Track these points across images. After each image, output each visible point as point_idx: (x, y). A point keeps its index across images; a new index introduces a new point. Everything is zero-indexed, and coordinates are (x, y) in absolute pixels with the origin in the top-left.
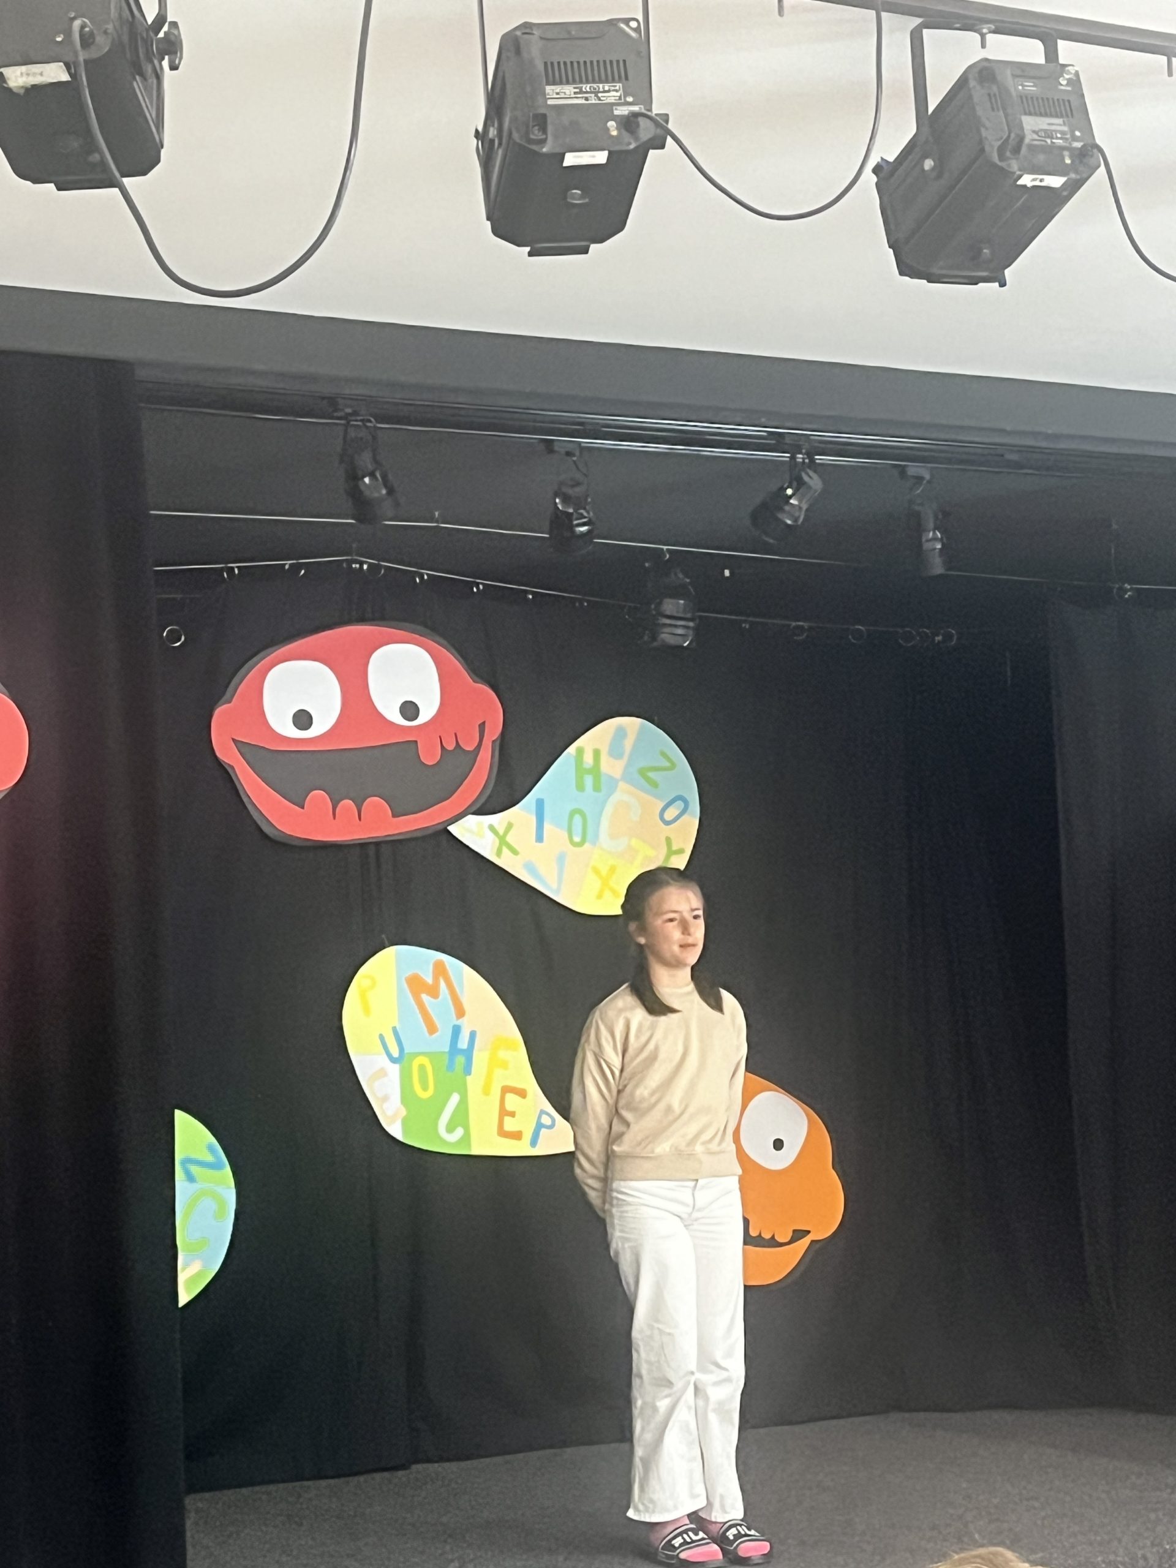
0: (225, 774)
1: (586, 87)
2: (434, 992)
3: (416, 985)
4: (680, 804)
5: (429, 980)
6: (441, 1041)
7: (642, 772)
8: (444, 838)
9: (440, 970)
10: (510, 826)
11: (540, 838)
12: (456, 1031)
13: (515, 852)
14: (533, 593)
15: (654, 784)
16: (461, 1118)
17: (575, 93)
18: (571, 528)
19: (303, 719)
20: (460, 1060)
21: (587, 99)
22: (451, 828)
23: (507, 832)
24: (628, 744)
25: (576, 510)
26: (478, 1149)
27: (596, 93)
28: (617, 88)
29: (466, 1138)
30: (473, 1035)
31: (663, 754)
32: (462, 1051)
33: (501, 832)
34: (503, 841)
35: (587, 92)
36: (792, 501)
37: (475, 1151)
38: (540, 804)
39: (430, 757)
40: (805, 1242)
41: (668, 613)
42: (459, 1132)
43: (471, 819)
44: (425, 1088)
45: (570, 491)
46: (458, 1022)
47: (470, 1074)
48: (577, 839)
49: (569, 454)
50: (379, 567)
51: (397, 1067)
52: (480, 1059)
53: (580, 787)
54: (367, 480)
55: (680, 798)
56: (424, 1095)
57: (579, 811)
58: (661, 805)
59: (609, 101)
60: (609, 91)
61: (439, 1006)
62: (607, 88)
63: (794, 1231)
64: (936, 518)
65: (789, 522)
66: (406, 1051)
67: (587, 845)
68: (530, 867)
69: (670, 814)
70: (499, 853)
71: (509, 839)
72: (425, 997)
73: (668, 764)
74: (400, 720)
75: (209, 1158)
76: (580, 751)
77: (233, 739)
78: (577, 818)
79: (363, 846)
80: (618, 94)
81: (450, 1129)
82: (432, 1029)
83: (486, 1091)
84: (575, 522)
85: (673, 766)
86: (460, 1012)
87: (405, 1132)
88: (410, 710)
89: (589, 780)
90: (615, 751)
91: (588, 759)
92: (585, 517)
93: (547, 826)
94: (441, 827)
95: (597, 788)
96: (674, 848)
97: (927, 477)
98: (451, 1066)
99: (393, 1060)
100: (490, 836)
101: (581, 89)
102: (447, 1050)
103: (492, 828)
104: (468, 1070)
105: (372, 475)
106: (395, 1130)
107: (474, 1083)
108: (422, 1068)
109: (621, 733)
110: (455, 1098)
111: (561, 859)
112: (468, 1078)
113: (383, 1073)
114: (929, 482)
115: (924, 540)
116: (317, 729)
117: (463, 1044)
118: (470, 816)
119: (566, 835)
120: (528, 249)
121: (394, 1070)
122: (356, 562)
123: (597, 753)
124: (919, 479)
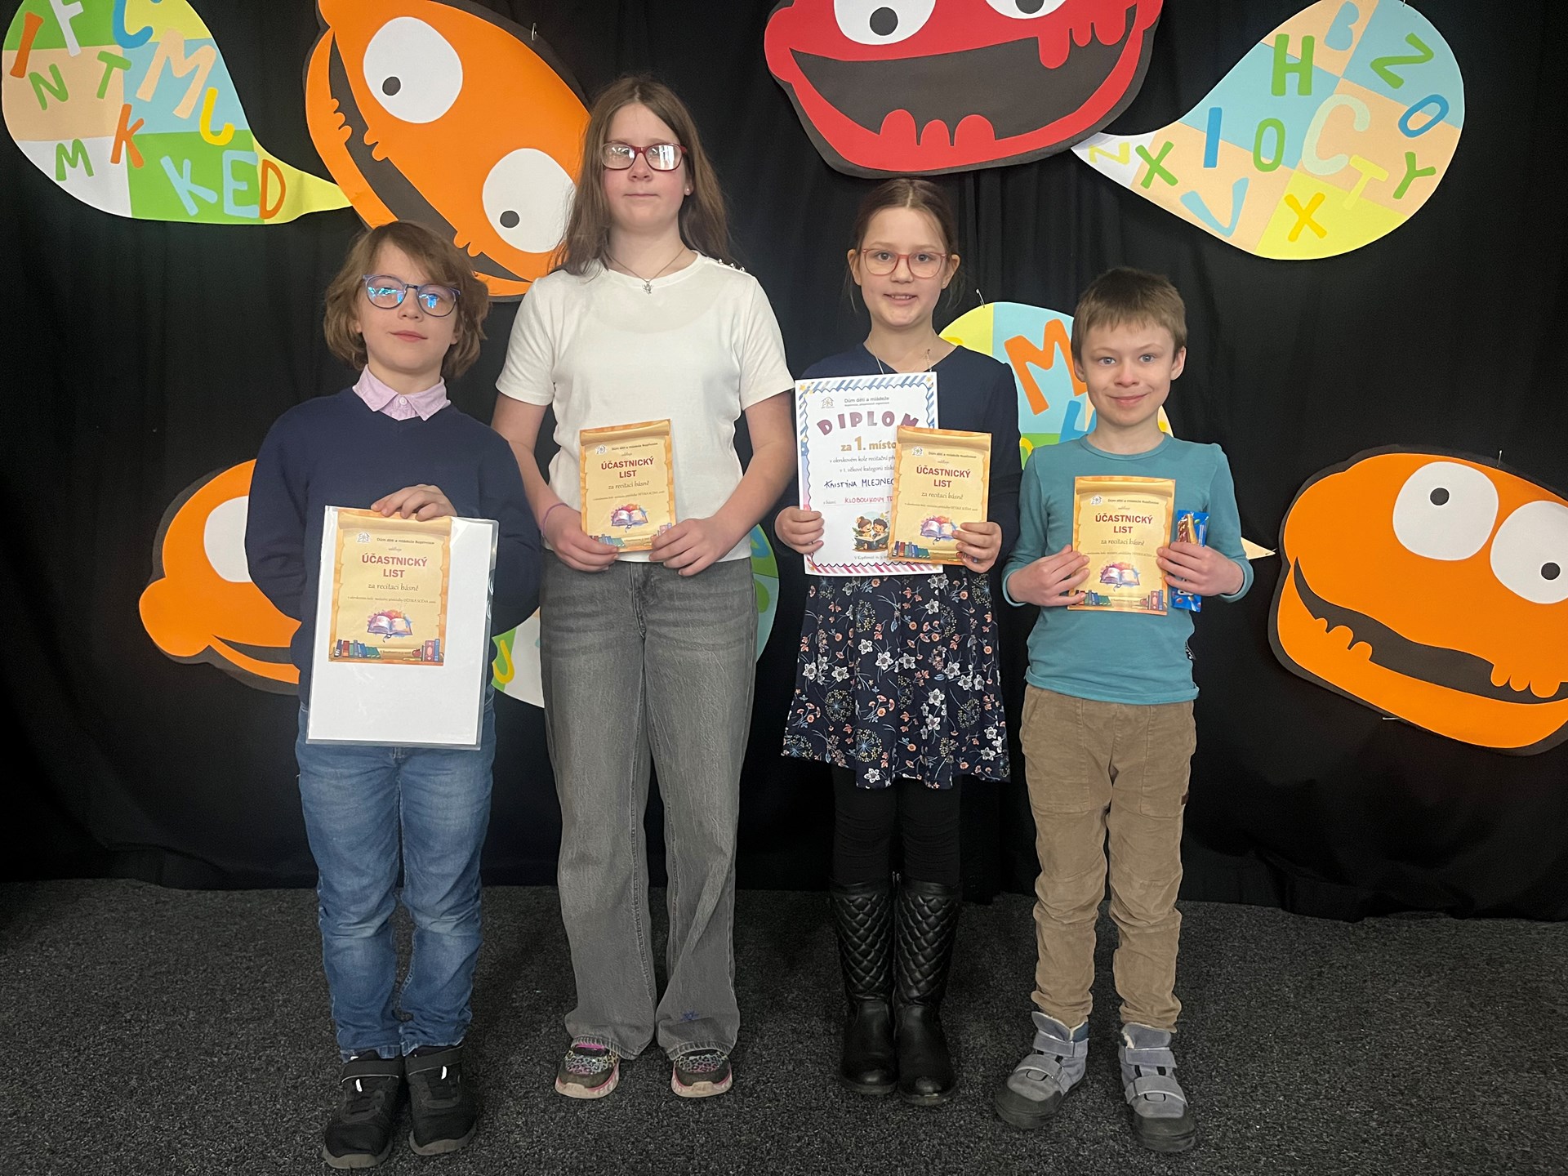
0: (780, 95)
2: (1045, 361)
3: (1018, 350)
4: (1435, 108)
5: (1040, 345)
6: (1051, 421)
8: (1067, 164)
9: (1055, 333)
10: (1168, 146)
11: (1211, 160)
12: (1074, 408)
13: (1172, 181)
19: (884, 20)
23: (1161, 154)
24: (1359, 28)
31: (1412, 40)
33: (1154, 154)
34: (1155, 166)
38: (1216, 115)
39: (1052, 57)
43: (1105, 141)
48: (1267, 160)
55: (1434, 99)
57: (1276, 124)
58: (1405, 109)
61: (1052, 378)
67: (1282, 169)
68: (1191, 198)
69: (1418, 120)
70: (1145, 183)
71: (1164, 162)
72: (1032, 367)
73: (1417, 53)
74: (1014, 13)
76: (1282, 41)
77: (791, 50)
78: (1270, 131)
82: (1039, 405)
85: (1429, 55)
89: (1292, 80)
90: (1338, 39)
91: (1294, 51)
93: (1223, 145)
94: (1062, 147)
95: (1305, 88)
96: (1419, 167)
100: (1139, 160)
102: (1058, 431)
103: (1141, 150)
111: (1240, 190)
116: (901, 33)
117: (1084, 424)
118: (1103, 138)
119: (1250, 155)
123: (1308, 43)
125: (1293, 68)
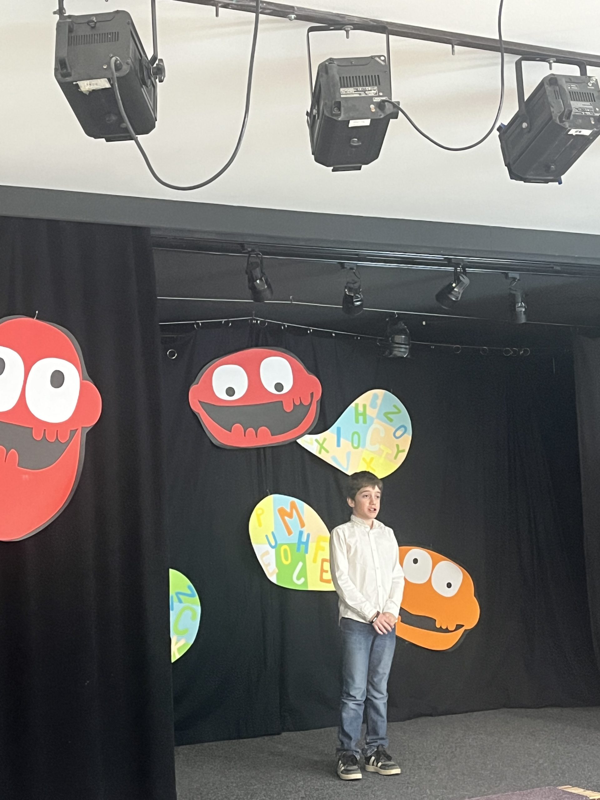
0: (195, 416)
1: (360, 89)
2: (290, 516)
3: (282, 512)
4: (403, 429)
5: (288, 510)
6: (294, 538)
7: (386, 414)
8: (295, 445)
9: (293, 505)
10: (325, 440)
11: (339, 445)
12: (301, 533)
13: (327, 452)
14: (335, 333)
15: (391, 420)
16: (303, 573)
17: (355, 91)
18: (353, 303)
19: (230, 391)
20: (303, 547)
21: (360, 94)
22: (299, 441)
23: (323, 443)
24: (379, 402)
25: (355, 295)
26: (310, 588)
27: (365, 91)
28: (375, 89)
29: (306, 583)
30: (308, 535)
31: (395, 406)
32: (303, 543)
33: (321, 442)
34: (322, 447)
35: (360, 91)
36: (455, 289)
37: (310, 589)
38: (339, 429)
39: (288, 408)
40: (462, 630)
41: (397, 342)
42: (303, 580)
43: (307, 437)
44: (287, 559)
45: (352, 286)
46: (302, 529)
47: (307, 553)
48: (356, 445)
49: (352, 269)
50: (265, 322)
51: (274, 550)
52: (312, 546)
53: (357, 421)
54: (258, 281)
55: (403, 426)
56: (287, 563)
57: (357, 433)
58: (394, 430)
59: (370, 95)
60: (371, 90)
61: (293, 522)
62: (370, 89)
63: (457, 625)
64: (522, 297)
65: (454, 299)
66: (278, 543)
67: (360, 448)
68: (334, 458)
69: (399, 433)
70: (320, 453)
71: (324, 445)
72: (286, 518)
73: (397, 411)
74: (274, 391)
75: (189, 592)
76: (357, 405)
77: (200, 402)
78: (356, 436)
79: (258, 449)
80: (375, 92)
81: (298, 579)
82: (290, 533)
83: (315, 561)
84: (354, 300)
85: (400, 412)
86: (303, 525)
87: (278, 579)
88: (279, 387)
89: (361, 418)
90: (373, 405)
91: (361, 409)
92: (359, 298)
93: (342, 440)
94: (294, 440)
95: (365, 422)
96: (401, 449)
97: (518, 278)
98: (298, 549)
99: (273, 547)
100: (316, 444)
101: (357, 89)
102: (297, 542)
103: (316, 440)
104: (306, 551)
105: (261, 280)
106: (273, 579)
107: (309, 557)
108: (285, 551)
109: (376, 397)
110: (301, 564)
111: (348, 455)
112: (307, 555)
113: (267, 553)
114: (519, 280)
115: (517, 306)
116: (237, 396)
117: (304, 539)
118: (307, 436)
119: (350, 443)
120: (332, 168)
121: (273, 551)
122: (255, 320)
123: (364, 406)
124: (514, 279)
125: (361, 414)
